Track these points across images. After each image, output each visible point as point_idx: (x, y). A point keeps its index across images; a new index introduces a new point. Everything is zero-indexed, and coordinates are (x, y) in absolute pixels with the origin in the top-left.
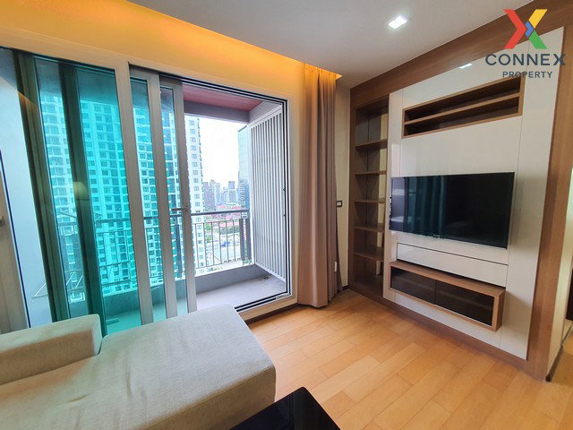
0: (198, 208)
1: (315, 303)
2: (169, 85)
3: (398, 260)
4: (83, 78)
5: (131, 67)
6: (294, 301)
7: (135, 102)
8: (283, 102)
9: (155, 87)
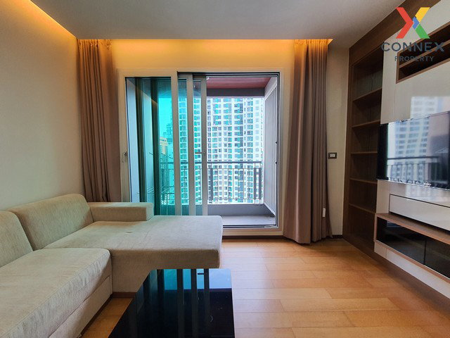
0: (226, 159)
1: (297, 239)
2: (198, 80)
3: (392, 213)
4: (160, 84)
5: (179, 74)
6: (280, 233)
7: (196, 95)
8: (277, 74)
9: (190, 82)
